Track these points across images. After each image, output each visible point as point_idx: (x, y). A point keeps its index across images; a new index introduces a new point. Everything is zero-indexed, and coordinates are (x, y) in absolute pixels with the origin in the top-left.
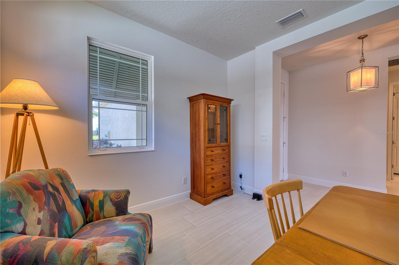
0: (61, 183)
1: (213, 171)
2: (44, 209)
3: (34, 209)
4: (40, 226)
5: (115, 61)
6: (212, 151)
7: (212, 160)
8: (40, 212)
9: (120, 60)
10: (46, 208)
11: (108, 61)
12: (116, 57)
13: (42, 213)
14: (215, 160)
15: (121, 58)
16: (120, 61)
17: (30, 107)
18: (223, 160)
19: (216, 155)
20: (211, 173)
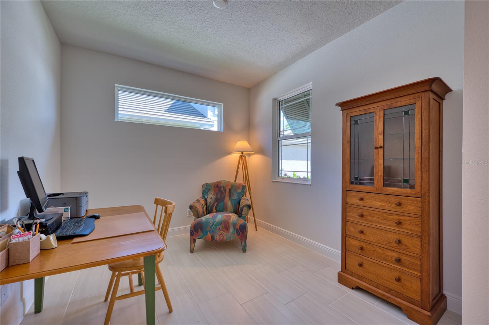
0: (229, 189)
1: (362, 236)
2: (215, 195)
3: (212, 193)
4: (211, 200)
5: (303, 101)
6: (362, 199)
7: (362, 216)
8: (213, 195)
9: (305, 97)
10: (216, 195)
11: (296, 105)
12: (301, 97)
13: (213, 196)
14: (369, 218)
15: (305, 96)
16: (306, 99)
17: (244, 153)
18: (396, 226)
19: (369, 209)
20: (356, 237)
